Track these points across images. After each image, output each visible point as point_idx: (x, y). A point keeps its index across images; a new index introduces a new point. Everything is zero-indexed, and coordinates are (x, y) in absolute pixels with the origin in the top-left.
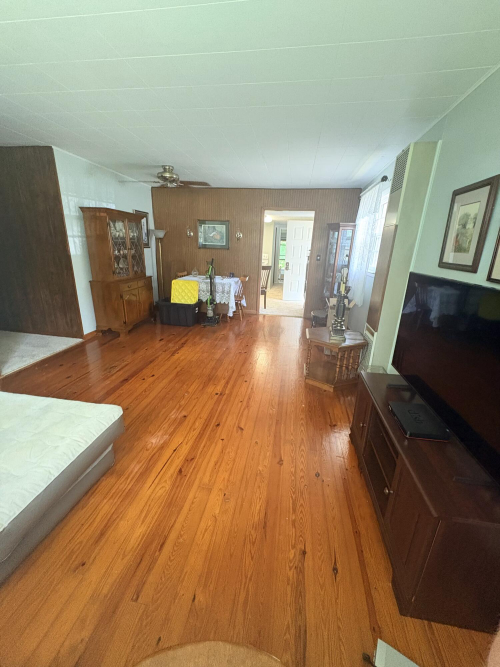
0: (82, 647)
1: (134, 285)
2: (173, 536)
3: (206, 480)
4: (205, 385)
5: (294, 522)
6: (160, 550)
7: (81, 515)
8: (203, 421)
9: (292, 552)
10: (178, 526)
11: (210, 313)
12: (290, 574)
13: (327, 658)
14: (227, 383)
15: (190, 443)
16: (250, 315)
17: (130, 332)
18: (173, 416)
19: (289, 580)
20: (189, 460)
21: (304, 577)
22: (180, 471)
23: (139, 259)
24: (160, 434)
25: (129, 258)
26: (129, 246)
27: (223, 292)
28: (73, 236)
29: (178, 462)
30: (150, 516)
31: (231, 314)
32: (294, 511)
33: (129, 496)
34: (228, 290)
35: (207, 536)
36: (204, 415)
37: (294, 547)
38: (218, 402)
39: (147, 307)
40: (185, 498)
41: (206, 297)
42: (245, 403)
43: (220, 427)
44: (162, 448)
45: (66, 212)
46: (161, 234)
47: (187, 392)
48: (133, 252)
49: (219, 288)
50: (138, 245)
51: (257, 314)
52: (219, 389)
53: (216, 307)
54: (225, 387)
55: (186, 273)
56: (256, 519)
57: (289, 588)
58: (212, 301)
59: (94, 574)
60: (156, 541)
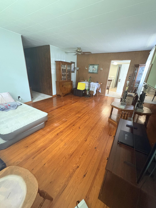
0: (19, 163)
1: (67, 83)
2: (48, 148)
3: (63, 138)
4: (76, 114)
5: (80, 158)
6: (43, 150)
7: (32, 136)
8: (70, 123)
9: (75, 165)
10: (50, 147)
11: (88, 94)
12: (71, 170)
13: (68, 196)
14: (83, 114)
15: (64, 128)
16: (102, 96)
17: (64, 96)
18: (63, 120)
19: (70, 171)
20: (61, 132)
21: (74, 173)
22: (58, 134)
23: (69, 76)
24: (58, 124)
25: (66, 75)
26: (67, 72)
27: (93, 87)
28: (53, 69)
29: (58, 132)
30: (46, 142)
31: (94, 95)
32: (82, 155)
33: (44, 136)
34: (94, 87)
35: (55, 152)
36: (72, 122)
37: (76, 164)
38: (77, 119)
39: (70, 90)
40: (55, 141)
41: (87, 88)
42: (85, 121)
43: (74, 126)
44: (57, 127)
45: (51, 62)
46: (78, 69)
47: (71, 115)
48: (68, 74)
49: (91, 86)
50: (70, 72)
51: (104, 96)
52: (80, 116)
53: (90, 92)
54: (82, 115)
55: (83, 81)
56: (70, 153)
57: (68, 174)
58: (89, 90)
59: (28, 150)
60: (44, 148)
